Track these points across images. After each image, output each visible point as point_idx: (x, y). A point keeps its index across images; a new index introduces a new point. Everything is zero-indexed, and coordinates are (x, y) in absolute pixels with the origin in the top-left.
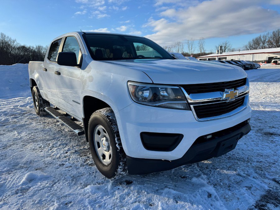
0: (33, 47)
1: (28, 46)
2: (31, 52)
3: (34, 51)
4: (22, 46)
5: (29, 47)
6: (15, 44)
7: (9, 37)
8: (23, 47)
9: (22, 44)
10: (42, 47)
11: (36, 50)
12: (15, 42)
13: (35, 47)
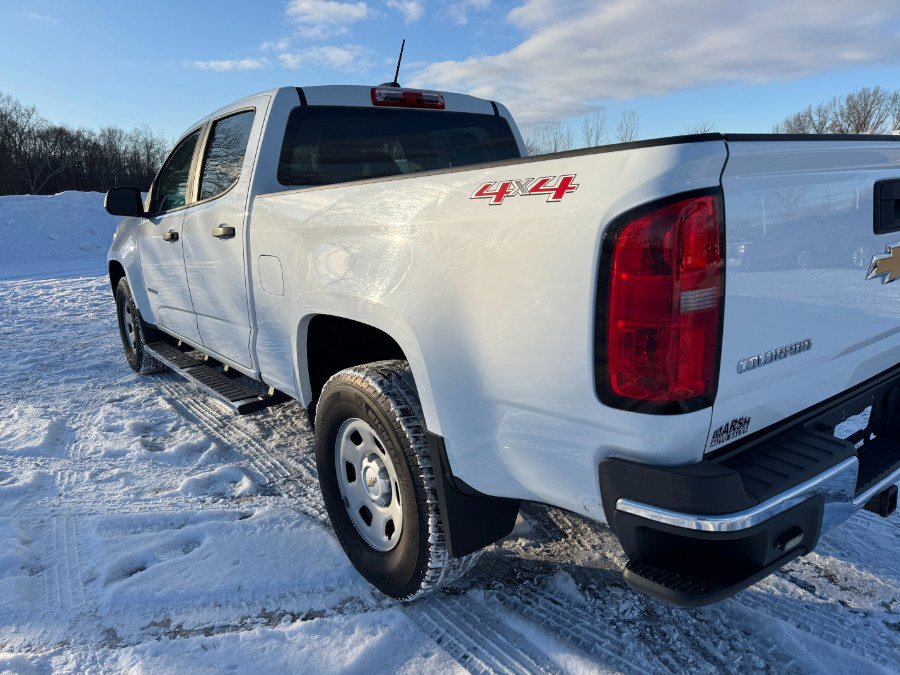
0: (92, 134)
1: (76, 129)
2: (85, 146)
3: (96, 146)
4: (55, 130)
5: (78, 132)
6: (33, 121)
7: (14, 99)
8: (60, 133)
9: (57, 124)
10: (121, 132)
11: (102, 143)
12: (34, 117)
13: (98, 132)
